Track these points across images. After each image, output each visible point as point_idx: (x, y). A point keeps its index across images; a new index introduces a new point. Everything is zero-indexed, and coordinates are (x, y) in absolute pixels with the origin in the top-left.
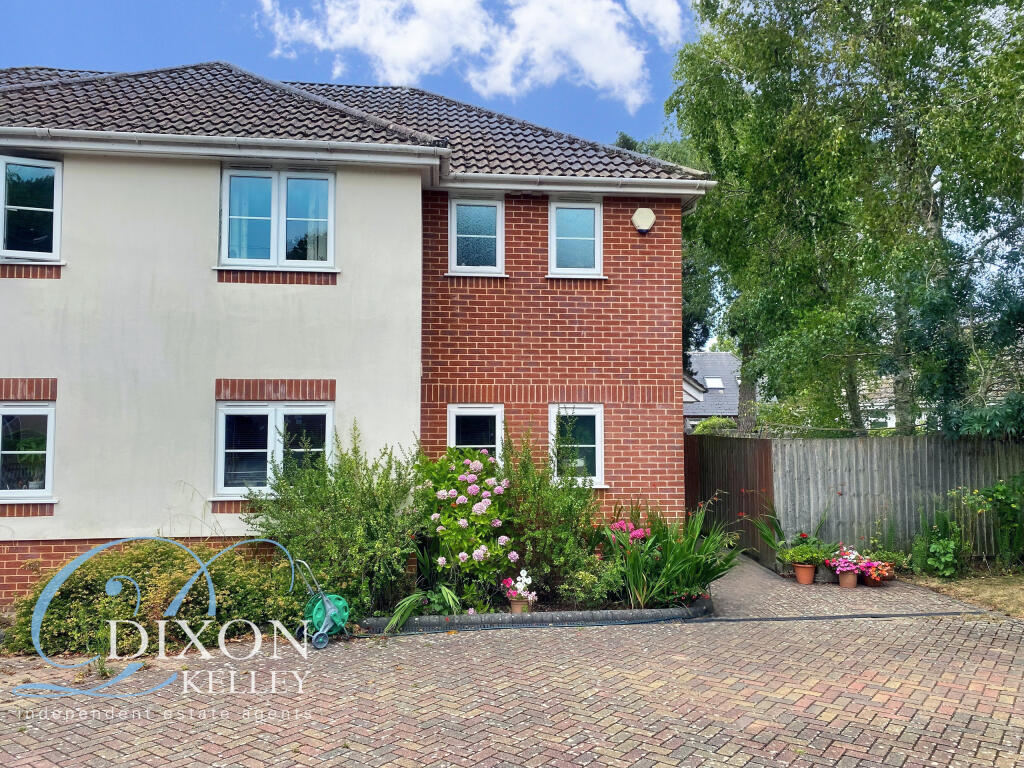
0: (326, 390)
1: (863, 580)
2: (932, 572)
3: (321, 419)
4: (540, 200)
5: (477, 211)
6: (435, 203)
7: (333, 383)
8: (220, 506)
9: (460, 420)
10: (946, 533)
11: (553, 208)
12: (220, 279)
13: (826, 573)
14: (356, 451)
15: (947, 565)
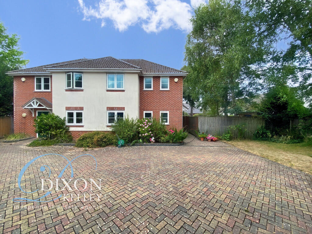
0: (123, 109)
1: (212, 140)
2: (225, 139)
3: (123, 113)
4: (159, 77)
5: (148, 79)
6: (141, 78)
7: (124, 107)
8: (108, 126)
9: (146, 114)
10: (229, 133)
11: (161, 78)
12: (107, 91)
13: (205, 139)
14: (128, 118)
15: (228, 138)
